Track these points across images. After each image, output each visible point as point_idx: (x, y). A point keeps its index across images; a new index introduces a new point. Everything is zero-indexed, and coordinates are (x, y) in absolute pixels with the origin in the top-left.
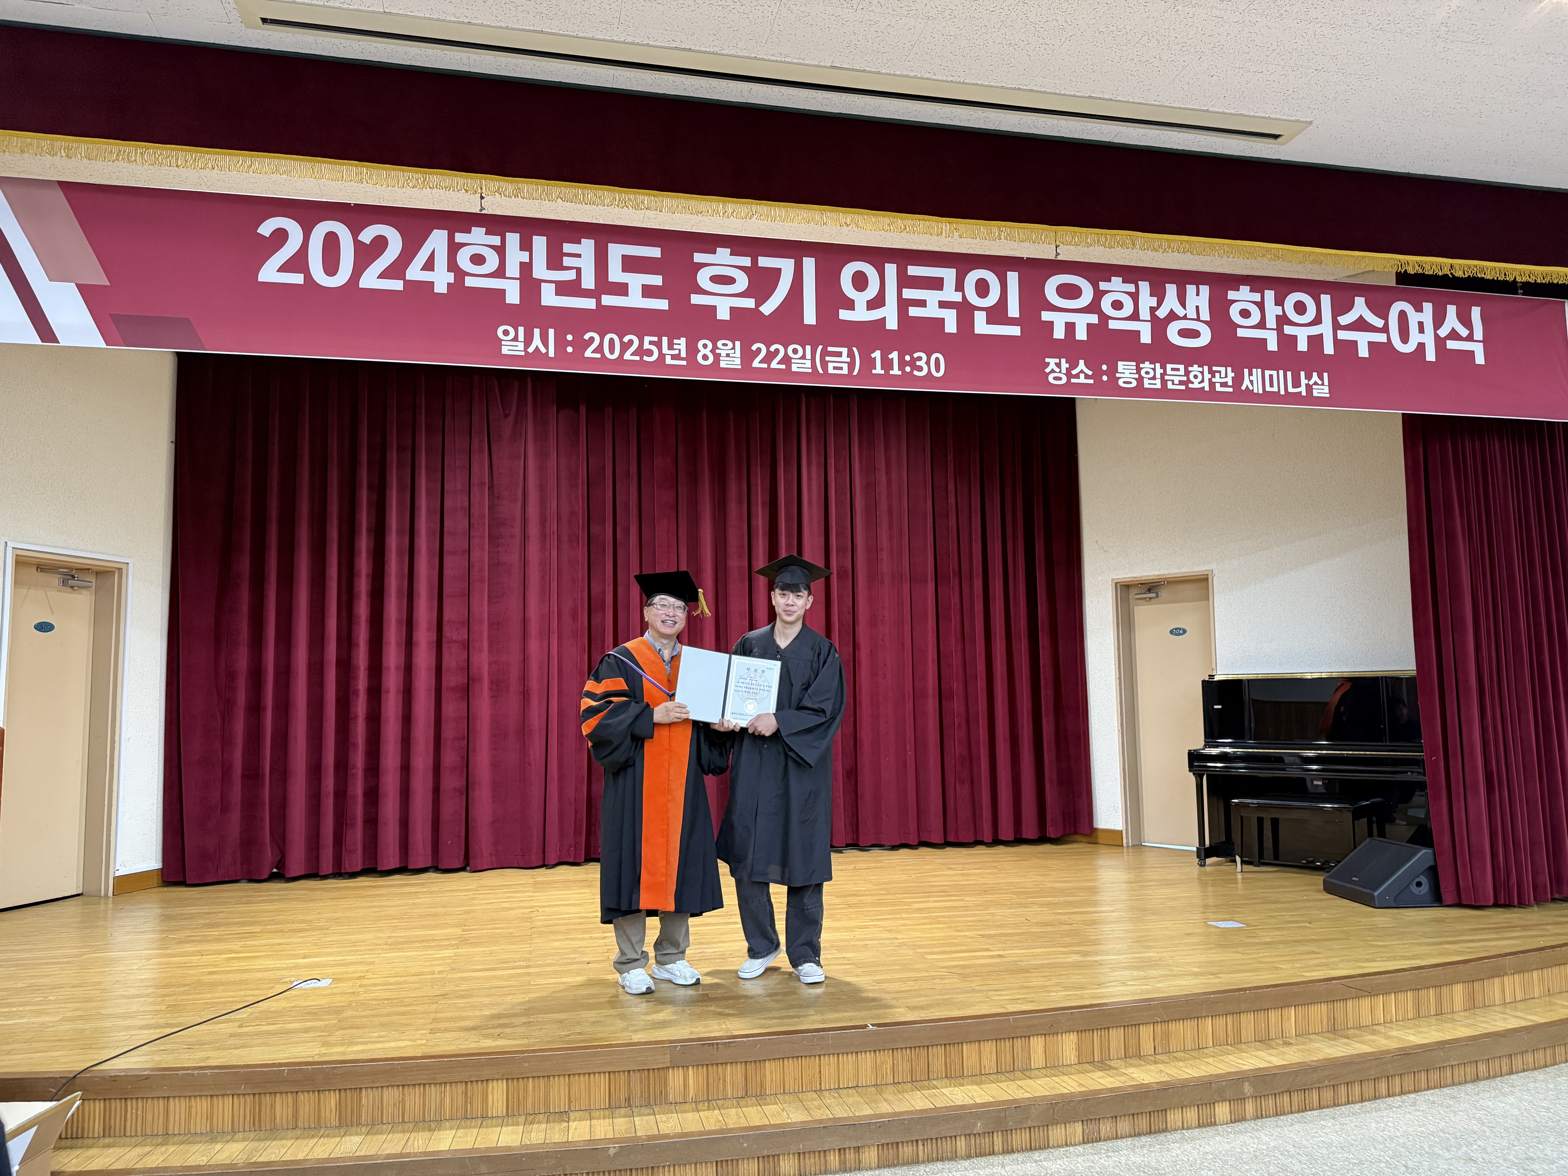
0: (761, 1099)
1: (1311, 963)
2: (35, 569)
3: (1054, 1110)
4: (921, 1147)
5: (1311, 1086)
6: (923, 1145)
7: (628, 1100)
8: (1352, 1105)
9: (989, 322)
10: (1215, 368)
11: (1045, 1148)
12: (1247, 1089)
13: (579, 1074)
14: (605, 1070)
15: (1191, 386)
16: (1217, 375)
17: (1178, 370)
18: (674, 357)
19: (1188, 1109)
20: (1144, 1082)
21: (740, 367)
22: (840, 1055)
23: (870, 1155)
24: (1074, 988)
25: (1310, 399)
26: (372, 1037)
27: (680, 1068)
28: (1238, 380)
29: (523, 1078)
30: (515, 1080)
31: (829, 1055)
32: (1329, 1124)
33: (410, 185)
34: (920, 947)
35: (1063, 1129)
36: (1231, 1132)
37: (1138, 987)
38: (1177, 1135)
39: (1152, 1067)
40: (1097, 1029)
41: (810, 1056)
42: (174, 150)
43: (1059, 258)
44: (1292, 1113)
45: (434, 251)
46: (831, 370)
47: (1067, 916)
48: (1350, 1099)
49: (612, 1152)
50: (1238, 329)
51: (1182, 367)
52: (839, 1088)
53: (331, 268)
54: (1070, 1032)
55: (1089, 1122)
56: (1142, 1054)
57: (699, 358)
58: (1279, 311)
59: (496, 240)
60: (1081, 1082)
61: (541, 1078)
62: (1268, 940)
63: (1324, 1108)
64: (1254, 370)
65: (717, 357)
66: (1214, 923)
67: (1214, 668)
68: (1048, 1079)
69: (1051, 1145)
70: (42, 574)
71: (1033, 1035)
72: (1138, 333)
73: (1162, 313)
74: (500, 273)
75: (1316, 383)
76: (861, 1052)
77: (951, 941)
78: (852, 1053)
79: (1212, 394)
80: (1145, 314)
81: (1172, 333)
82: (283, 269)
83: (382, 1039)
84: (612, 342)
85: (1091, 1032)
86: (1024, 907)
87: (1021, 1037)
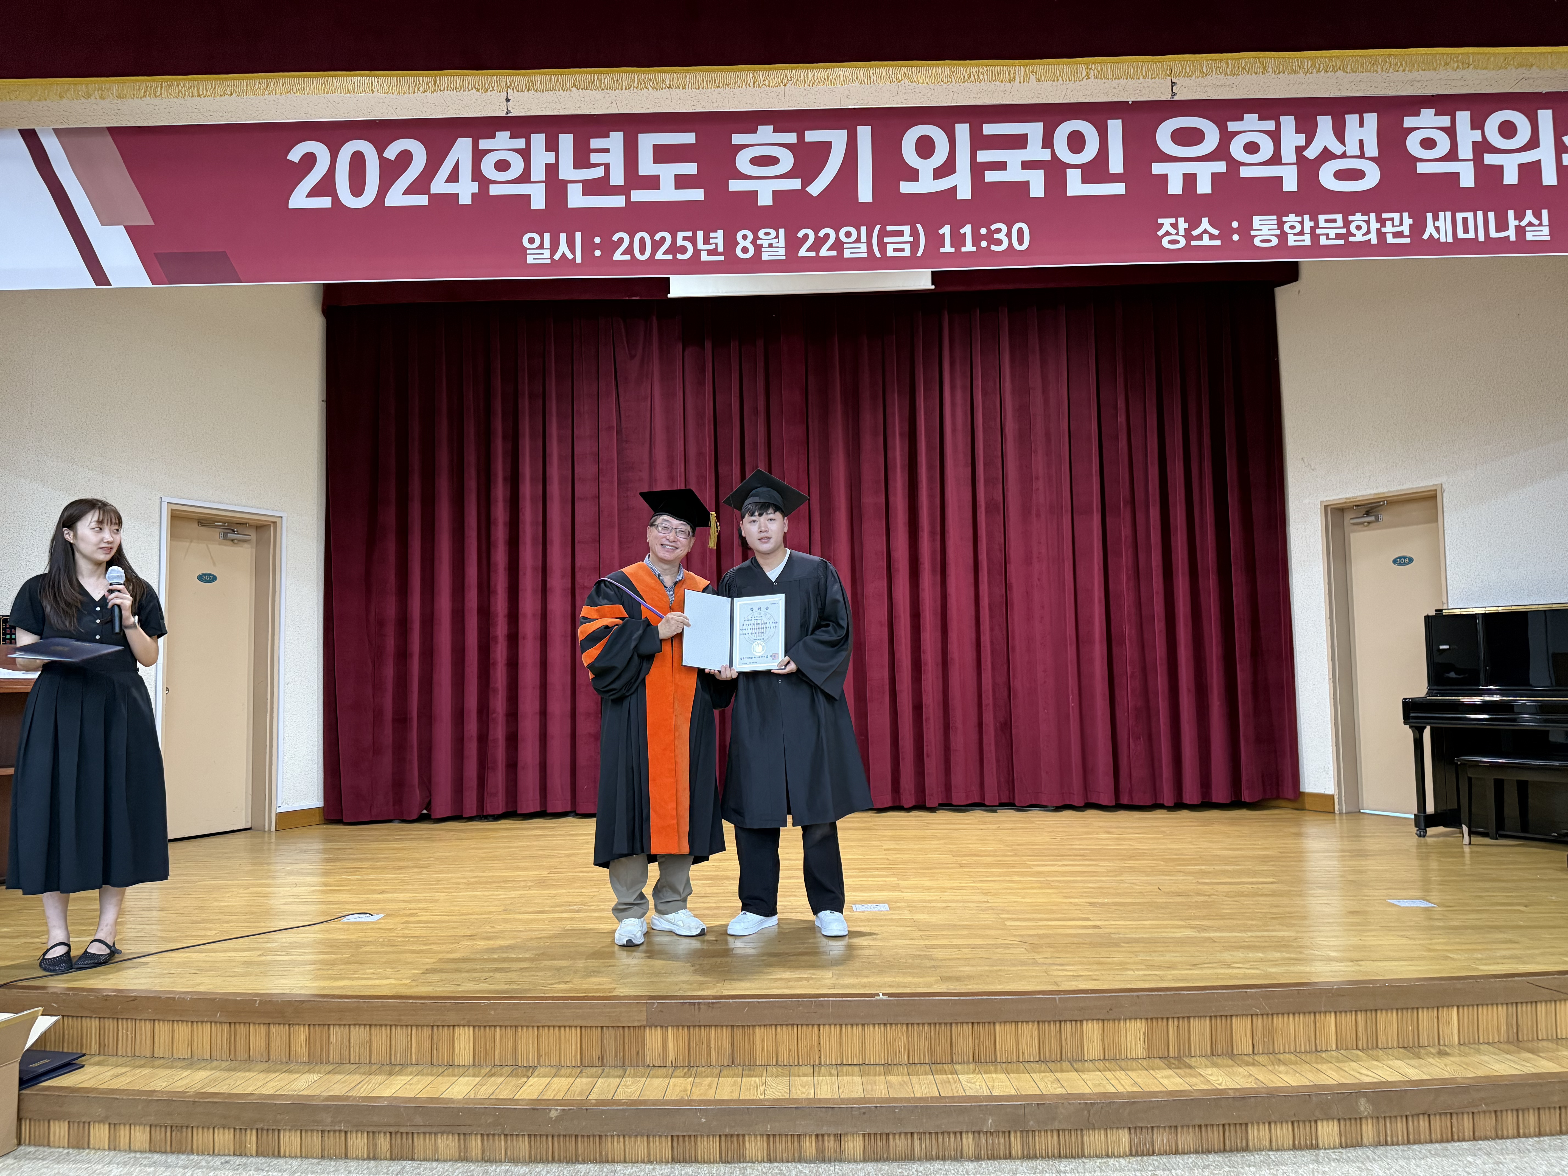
0: (750, 1070)
1: (1498, 955)
2: (197, 524)
3: (1089, 1112)
4: (917, 1142)
5: (1462, 1110)
6: (920, 1139)
7: (602, 1058)
8: (1523, 1139)
9: (1084, 181)
10: (1385, 216)
11: (1079, 1157)
12: (1363, 1106)
13: (549, 1027)
14: (576, 1023)
15: (1351, 239)
16: (1389, 223)
17: (1334, 221)
18: (710, 253)
19: (1279, 1126)
20: (1220, 1087)
21: (784, 258)
22: (844, 1026)
23: (854, 1145)
24: (1160, 967)
25: (1522, 244)
26: (363, 974)
27: (659, 1028)
28: (1418, 227)
29: (490, 1026)
30: (482, 1028)
31: (830, 1025)
32: (1479, 1162)
33: (421, 89)
34: (1008, 912)
35: (1103, 1136)
36: (1334, 1160)
37: (1242, 971)
38: (1258, 1157)
39: (1241, 1070)
40: (1173, 1018)
41: (807, 1025)
42: (195, 80)
43: (1176, 98)
44: (1431, 1142)
45: (458, 160)
46: (890, 253)
47: (1211, 887)
48: (1521, 1131)
49: (553, 1114)
50: (1418, 164)
51: (1339, 217)
52: (842, 1064)
53: (357, 189)
54: (1136, 1019)
55: (1138, 1131)
56: (1235, 1052)
57: (739, 251)
58: (1477, 136)
59: (521, 143)
60: (1139, 1080)
61: (509, 1028)
62: (1455, 923)
63: (1481, 1139)
64: (1441, 214)
65: (758, 248)
66: (1395, 902)
67: (1445, 601)
68: (1100, 1073)
69: (1086, 1154)
70: (203, 528)
71: (1087, 1020)
72: (1280, 179)
73: (1312, 153)
74: (525, 177)
75: (1530, 224)
76: (869, 1025)
77: (1049, 907)
78: (857, 1025)
79: (1382, 247)
80: (1288, 154)
81: (1327, 177)
82: (312, 193)
83: (372, 976)
84: (642, 241)
85: (1165, 1021)
86: (1163, 875)
87: (1071, 1021)
